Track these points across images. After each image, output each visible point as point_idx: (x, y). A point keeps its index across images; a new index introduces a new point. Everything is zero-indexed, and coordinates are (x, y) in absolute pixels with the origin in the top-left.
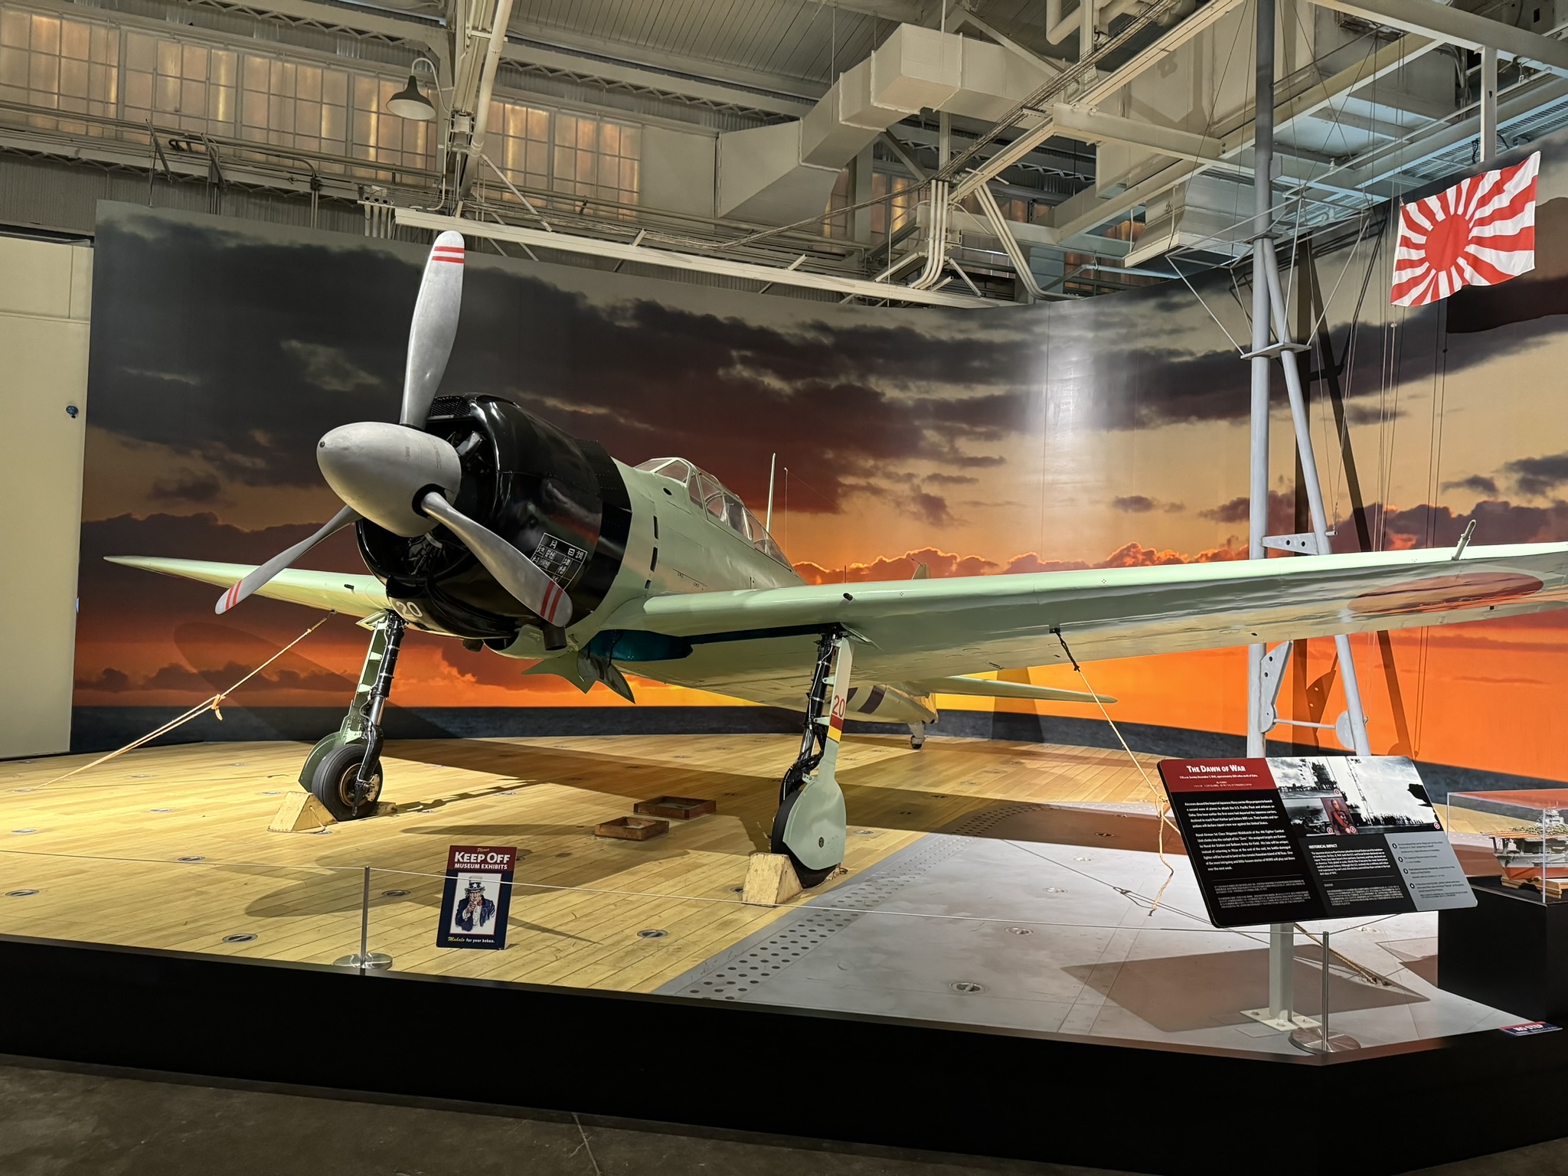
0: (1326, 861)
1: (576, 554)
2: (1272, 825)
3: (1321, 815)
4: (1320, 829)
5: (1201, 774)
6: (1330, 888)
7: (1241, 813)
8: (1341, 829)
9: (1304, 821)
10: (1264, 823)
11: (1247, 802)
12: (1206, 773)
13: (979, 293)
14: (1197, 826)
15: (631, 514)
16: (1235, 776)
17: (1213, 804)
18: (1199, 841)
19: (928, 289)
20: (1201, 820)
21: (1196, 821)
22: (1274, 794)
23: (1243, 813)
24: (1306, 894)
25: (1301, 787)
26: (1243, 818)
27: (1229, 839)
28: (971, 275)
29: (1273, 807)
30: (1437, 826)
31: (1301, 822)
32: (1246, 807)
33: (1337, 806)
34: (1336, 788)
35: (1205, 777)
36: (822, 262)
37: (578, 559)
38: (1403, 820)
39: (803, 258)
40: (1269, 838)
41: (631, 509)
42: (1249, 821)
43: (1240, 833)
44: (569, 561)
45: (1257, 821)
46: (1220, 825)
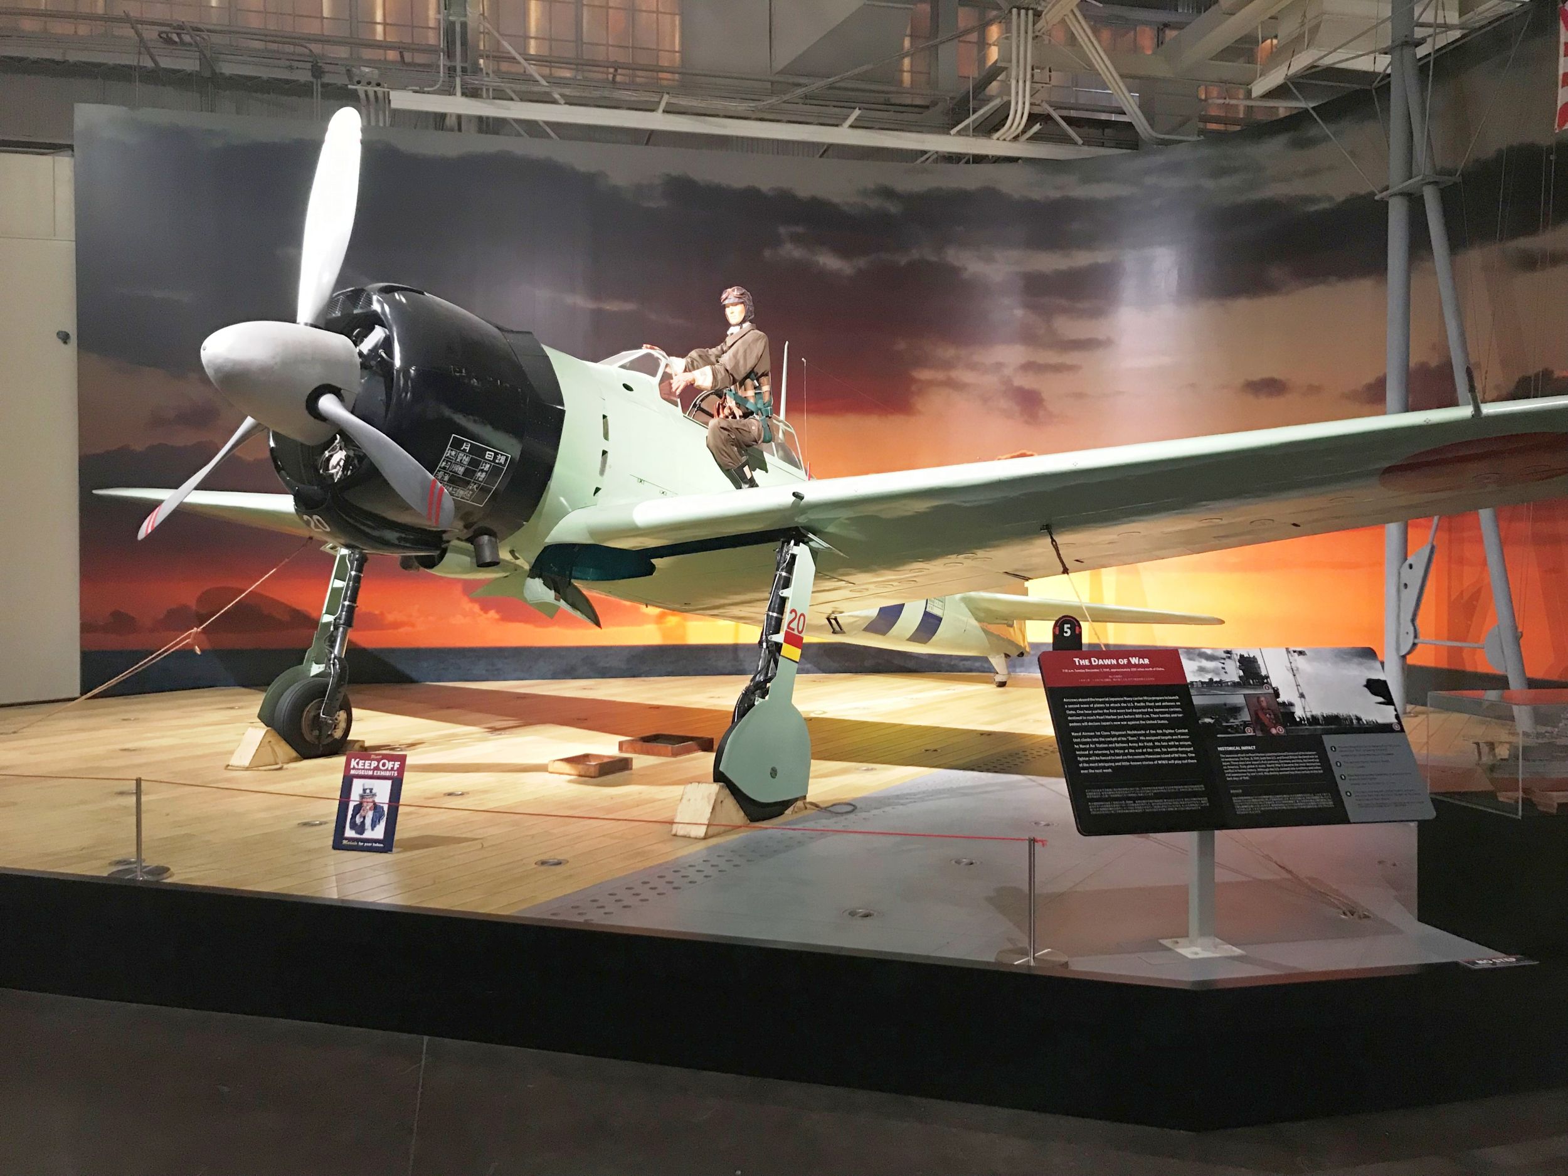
0: (1239, 765)
1: (495, 458)
2: (1173, 724)
3: (1241, 713)
4: (1236, 729)
5: (1091, 666)
6: (1237, 795)
7: (1134, 710)
8: (1265, 729)
9: (1217, 720)
10: (1163, 722)
11: (1145, 698)
12: (1098, 666)
13: (1080, 142)
14: (1075, 724)
15: (563, 412)
16: (1135, 669)
17: (1100, 700)
18: (1075, 740)
19: (1016, 138)
20: (1081, 718)
21: (1074, 718)
22: (1183, 690)
23: (1137, 711)
24: (1205, 801)
25: (1220, 682)
26: (1137, 716)
27: (1115, 739)
28: (1069, 120)
29: (1178, 703)
30: (1397, 728)
31: (1211, 721)
32: (1142, 704)
33: (1264, 704)
34: (1267, 683)
35: (1096, 670)
36: (900, 116)
37: (500, 464)
38: (1351, 720)
39: (857, 112)
40: (1167, 738)
41: (563, 405)
42: (1143, 719)
43: (1129, 732)
44: (488, 466)
45: (1153, 719)
46: (1104, 724)
